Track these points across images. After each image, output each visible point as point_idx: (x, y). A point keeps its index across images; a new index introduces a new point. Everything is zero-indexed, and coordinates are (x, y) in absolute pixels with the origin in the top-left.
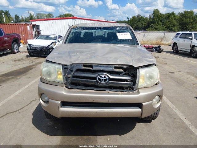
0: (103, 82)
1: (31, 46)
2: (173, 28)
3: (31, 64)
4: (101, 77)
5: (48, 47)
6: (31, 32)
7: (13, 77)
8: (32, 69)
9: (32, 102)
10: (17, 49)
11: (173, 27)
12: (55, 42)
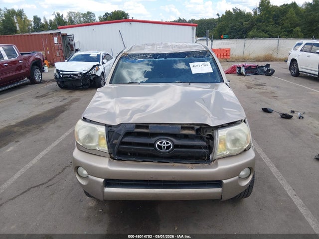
0: (164, 150)
1: (61, 73)
2: (294, 30)
3: (62, 103)
4: (161, 143)
5: (86, 73)
6: (60, 47)
7: (35, 126)
8: (63, 111)
9: (65, 168)
10: (39, 77)
11: (295, 27)
12: (98, 65)
